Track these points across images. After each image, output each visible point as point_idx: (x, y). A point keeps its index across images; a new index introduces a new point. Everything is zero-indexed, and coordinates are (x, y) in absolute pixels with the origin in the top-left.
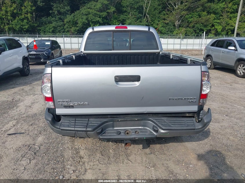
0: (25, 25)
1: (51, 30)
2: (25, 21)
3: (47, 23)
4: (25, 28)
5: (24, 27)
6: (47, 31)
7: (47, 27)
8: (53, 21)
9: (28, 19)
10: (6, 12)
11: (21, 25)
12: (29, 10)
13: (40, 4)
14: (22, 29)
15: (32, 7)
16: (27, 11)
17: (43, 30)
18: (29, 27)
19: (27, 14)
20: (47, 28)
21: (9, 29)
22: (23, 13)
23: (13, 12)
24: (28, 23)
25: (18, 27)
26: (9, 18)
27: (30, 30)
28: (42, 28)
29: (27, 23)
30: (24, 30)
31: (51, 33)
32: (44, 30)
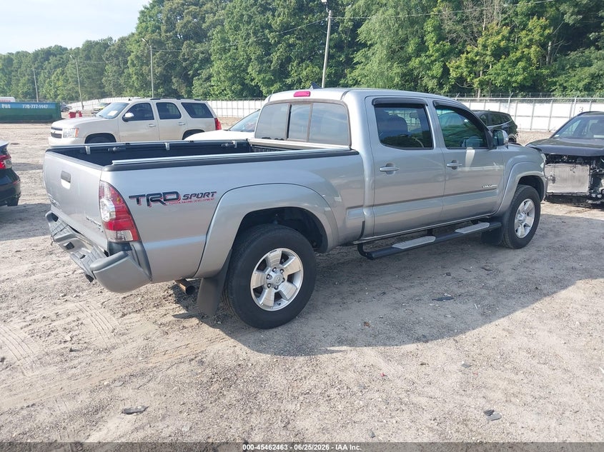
0: (518, 74)
1: (581, 85)
2: (521, 64)
3: (577, 66)
4: (516, 82)
5: (514, 79)
6: (572, 85)
7: (575, 76)
8: (597, 58)
9: (529, 59)
10: (485, 46)
11: (509, 75)
12: (537, 37)
13: (569, 18)
14: (509, 83)
15: (544, 30)
16: (531, 40)
17: (560, 85)
18: (524, 79)
19: (529, 47)
20: (573, 79)
21: (482, 83)
22: (520, 47)
23: (499, 46)
24: (527, 68)
25: (500, 79)
26: (488, 58)
27: (527, 84)
28: (561, 79)
29: (524, 69)
30: (514, 85)
31: (581, 91)
32: (565, 85)
